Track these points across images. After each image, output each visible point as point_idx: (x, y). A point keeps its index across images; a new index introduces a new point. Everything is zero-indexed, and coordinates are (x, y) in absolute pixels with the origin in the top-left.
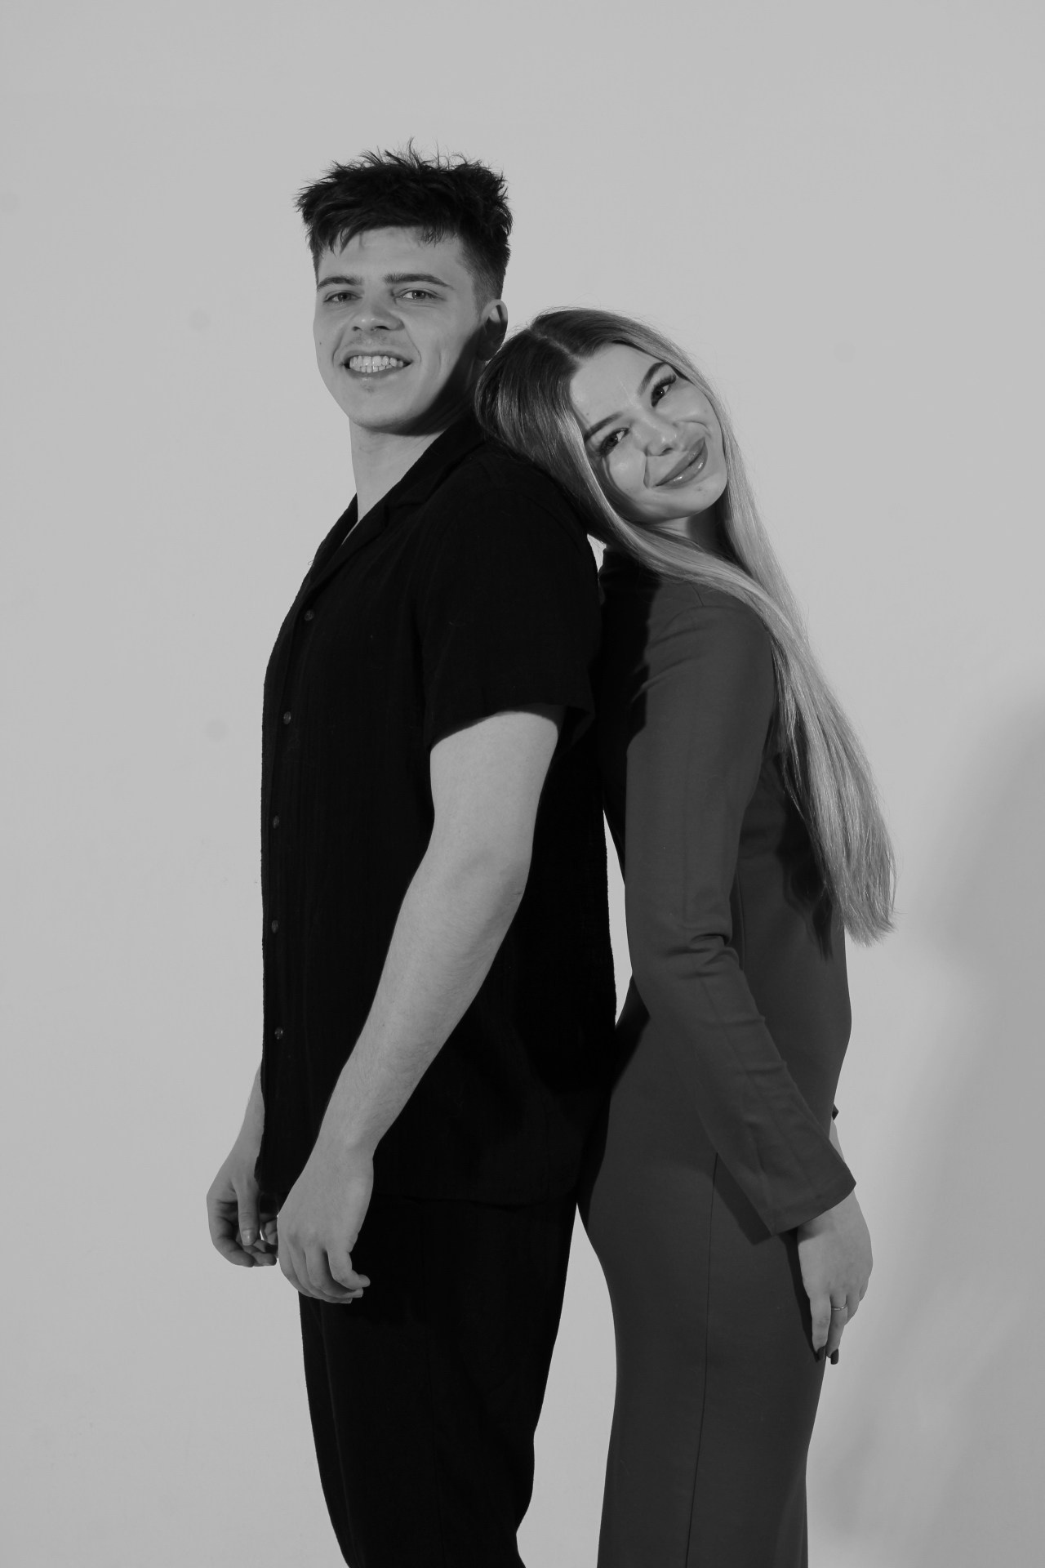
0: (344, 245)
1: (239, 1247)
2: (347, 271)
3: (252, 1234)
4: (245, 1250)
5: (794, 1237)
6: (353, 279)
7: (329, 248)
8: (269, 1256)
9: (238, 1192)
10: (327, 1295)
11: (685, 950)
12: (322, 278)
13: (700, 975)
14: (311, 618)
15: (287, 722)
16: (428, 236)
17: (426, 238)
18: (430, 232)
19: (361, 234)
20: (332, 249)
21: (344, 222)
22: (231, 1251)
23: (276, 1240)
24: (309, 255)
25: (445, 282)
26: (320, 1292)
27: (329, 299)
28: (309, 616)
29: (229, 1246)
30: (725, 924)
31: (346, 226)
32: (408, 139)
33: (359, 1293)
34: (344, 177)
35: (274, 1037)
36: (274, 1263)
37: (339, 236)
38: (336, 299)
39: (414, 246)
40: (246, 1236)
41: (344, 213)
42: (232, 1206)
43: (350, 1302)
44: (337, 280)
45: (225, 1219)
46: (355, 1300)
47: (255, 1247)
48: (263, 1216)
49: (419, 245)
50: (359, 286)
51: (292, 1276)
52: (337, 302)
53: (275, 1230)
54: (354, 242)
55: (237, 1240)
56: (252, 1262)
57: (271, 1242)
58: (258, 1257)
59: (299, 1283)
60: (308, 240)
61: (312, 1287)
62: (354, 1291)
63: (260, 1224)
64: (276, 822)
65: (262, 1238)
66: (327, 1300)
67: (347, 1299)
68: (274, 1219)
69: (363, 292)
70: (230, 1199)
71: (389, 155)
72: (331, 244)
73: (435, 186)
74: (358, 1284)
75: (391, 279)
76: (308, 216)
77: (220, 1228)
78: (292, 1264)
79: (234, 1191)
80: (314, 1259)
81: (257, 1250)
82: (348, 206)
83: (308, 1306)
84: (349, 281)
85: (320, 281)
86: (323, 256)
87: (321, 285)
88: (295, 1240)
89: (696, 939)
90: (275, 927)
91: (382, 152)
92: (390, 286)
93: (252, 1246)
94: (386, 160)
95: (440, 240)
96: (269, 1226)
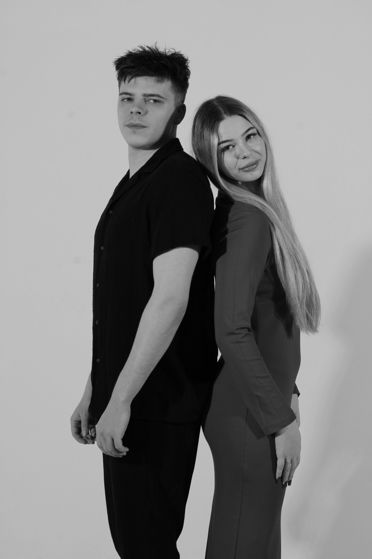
0: (129, 82)
1: (81, 437)
2: (130, 91)
3: (86, 432)
4: (84, 438)
5: (273, 436)
6: (131, 94)
7: (124, 82)
8: (92, 440)
9: (81, 417)
10: (114, 454)
11: (233, 334)
12: (121, 92)
13: (238, 342)
14: (111, 213)
15: (102, 250)
16: (159, 80)
17: (158, 81)
18: (160, 79)
19: (135, 78)
20: (125, 82)
21: (130, 73)
22: (78, 438)
23: (95, 434)
24: (117, 82)
25: (164, 97)
26: (111, 453)
27: (123, 100)
28: (111, 212)
29: (78, 436)
30: (248, 324)
31: (130, 75)
32: (155, 42)
33: (125, 454)
34: (131, 56)
35: (96, 362)
36: (94, 443)
37: (128, 78)
38: (126, 100)
39: (154, 84)
40: (84, 433)
41: (130, 70)
42: (79, 422)
43: (122, 457)
44: (126, 94)
45: (77, 427)
46: (123, 456)
47: (87, 437)
48: (91, 426)
49: (156, 84)
50: (134, 97)
51: (101, 447)
52: (126, 101)
53: (95, 431)
54: (133, 80)
55: (81, 434)
56: (86, 443)
57: (93, 435)
58: (88, 441)
59: (104, 450)
60: (117, 77)
61: (108, 451)
62: (123, 453)
63: (89, 428)
64: (98, 285)
65: (90, 434)
66: (113, 456)
67: (120, 455)
68: (94, 427)
69: (135, 99)
70: (79, 420)
71: (148, 47)
72: (125, 80)
73: (163, 62)
74: (125, 450)
75: (145, 95)
76: (117, 68)
77: (75, 430)
78: (101, 443)
79: (80, 417)
80: (109, 441)
81: (88, 438)
82: (132, 67)
83: (106, 458)
84: (130, 94)
85: (120, 93)
86: (122, 84)
87: (121, 94)
88: (102, 434)
89: (237, 329)
90: (97, 323)
91: (146, 46)
92: (144, 97)
93: (86, 436)
94: (147, 49)
95: (163, 82)
96: (92, 430)
